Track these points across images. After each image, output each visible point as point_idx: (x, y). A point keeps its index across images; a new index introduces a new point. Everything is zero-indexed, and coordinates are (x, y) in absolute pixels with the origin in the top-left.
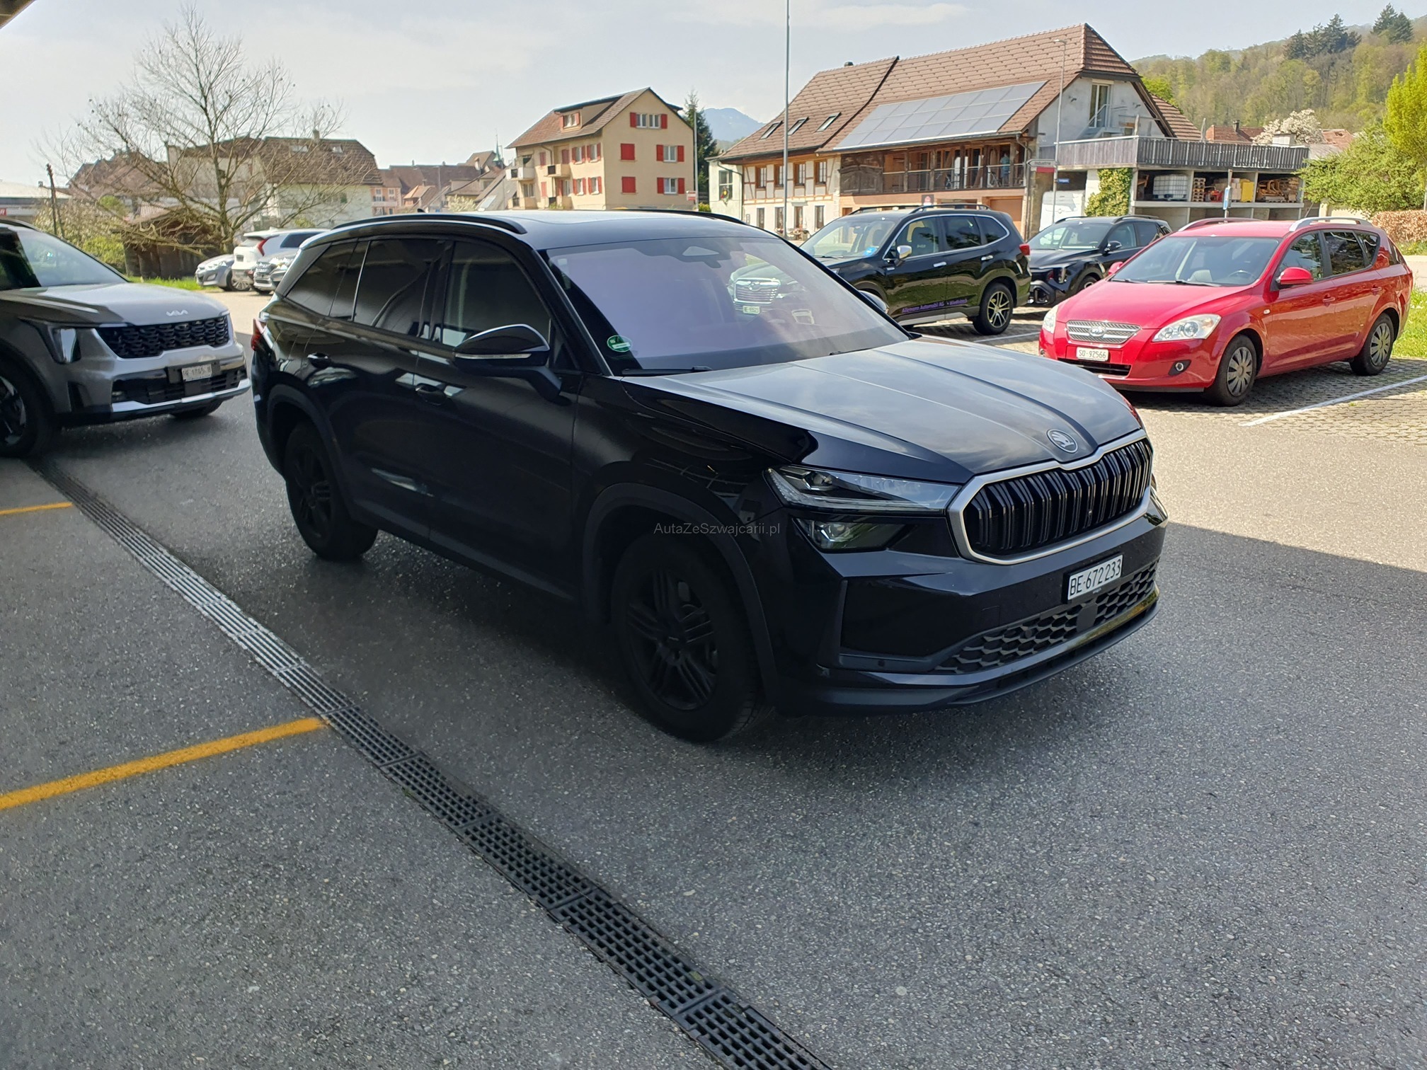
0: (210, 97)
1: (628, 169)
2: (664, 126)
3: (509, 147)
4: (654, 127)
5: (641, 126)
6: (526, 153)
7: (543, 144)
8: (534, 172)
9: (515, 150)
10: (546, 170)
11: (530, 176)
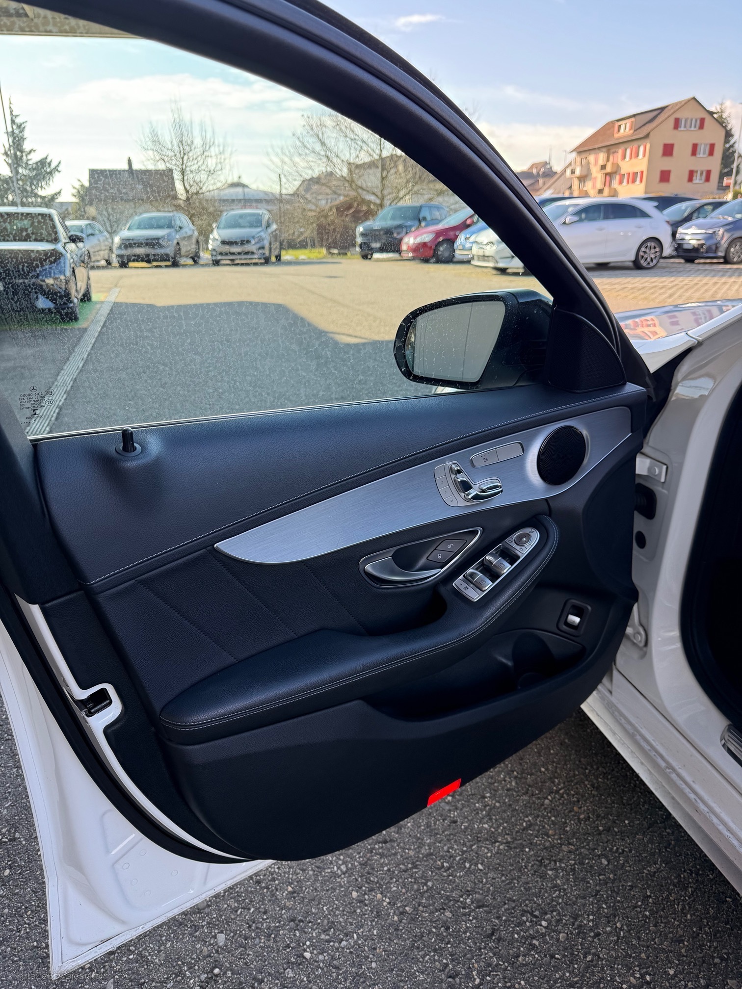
1: (666, 164)
2: (702, 127)
3: (572, 152)
4: (693, 128)
5: (682, 128)
6: (584, 155)
7: (599, 148)
8: (589, 170)
9: (574, 154)
10: (599, 167)
11: (584, 173)
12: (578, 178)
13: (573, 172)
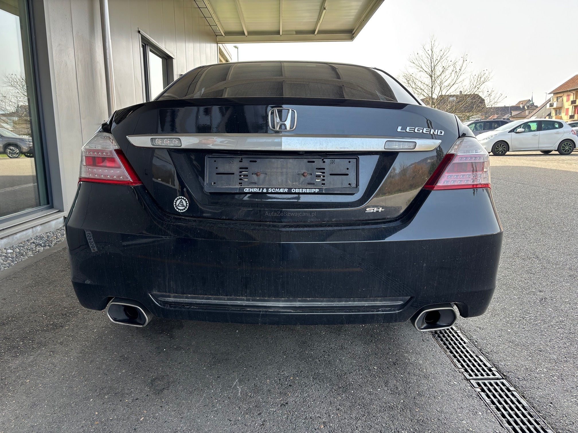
0: (434, 71)
3: (550, 93)
6: (559, 95)
7: (570, 91)
8: (563, 103)
9: (552, 95)
10: (570, 102)
11: (559, 106)
12: (554, 109)
13: (551, 105)
